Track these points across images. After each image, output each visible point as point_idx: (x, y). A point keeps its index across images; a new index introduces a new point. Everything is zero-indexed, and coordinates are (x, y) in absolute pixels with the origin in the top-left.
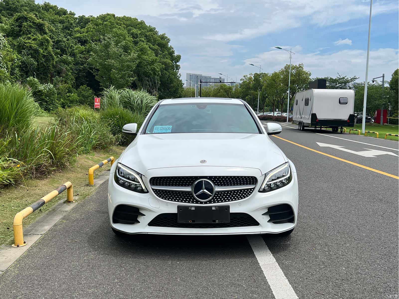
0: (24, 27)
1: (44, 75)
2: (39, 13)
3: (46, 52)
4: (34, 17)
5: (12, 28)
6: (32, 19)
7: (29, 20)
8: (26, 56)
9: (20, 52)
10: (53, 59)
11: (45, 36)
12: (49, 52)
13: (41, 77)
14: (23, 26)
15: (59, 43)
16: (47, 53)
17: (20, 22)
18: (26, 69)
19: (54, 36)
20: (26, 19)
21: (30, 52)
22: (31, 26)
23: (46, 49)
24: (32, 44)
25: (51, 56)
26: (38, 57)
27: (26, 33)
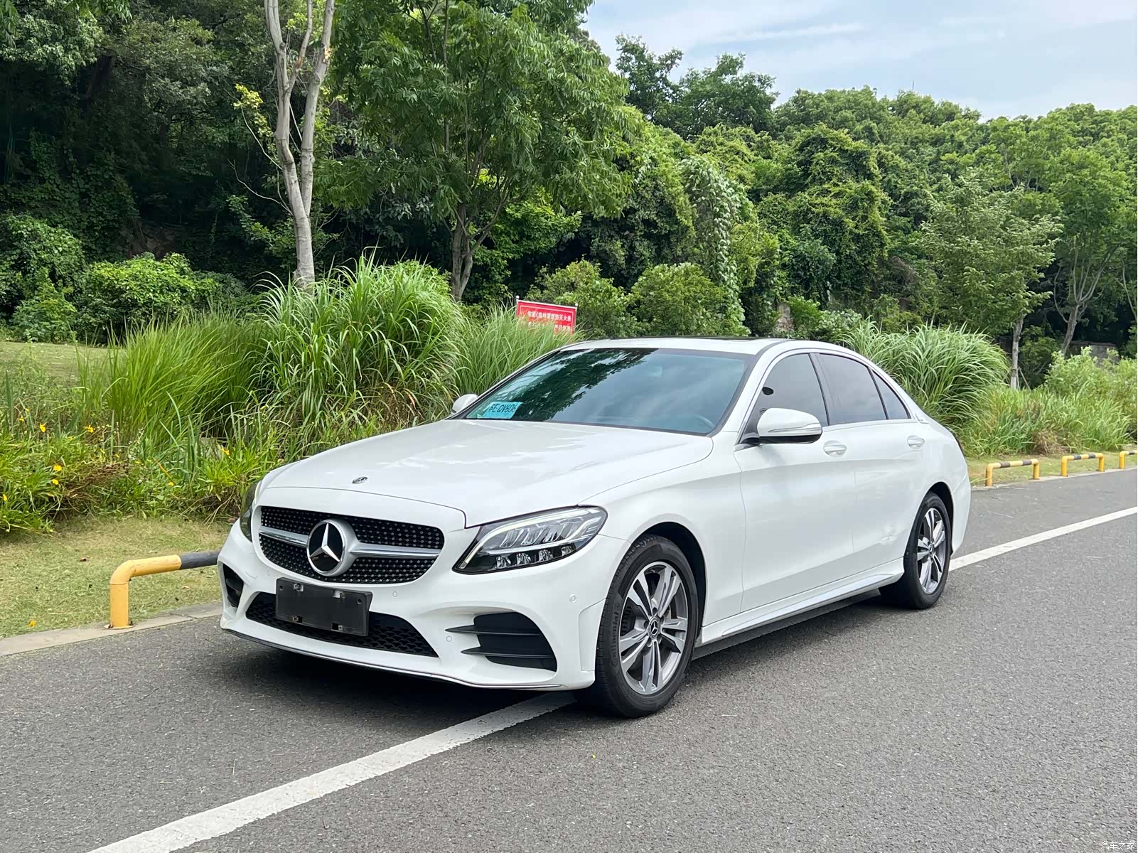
0: (817, 164)
1: (853, 288)
2: (877, 124)
3: (864, 225)
4: (844, 136)
5: (787, 170)
6: (839, 140)
7: (831, 146)
8: (809, 238)
9: (796, 231)
10: (882, 245)
11: (867, 182)
12: (872, 227)
13: (846, 294)
14: (815, 161)
15: (909, 199)
16: (866, 229)
17: (808, 153)
18: (805, 274)
19: (899, 181)
20: (822, 142)
21: (823, 228)
22: (833, 161)
23: (864, 218)
24: (830, 206)
25: (877, 236)
26: (841, 240)
27: (821, 178)
